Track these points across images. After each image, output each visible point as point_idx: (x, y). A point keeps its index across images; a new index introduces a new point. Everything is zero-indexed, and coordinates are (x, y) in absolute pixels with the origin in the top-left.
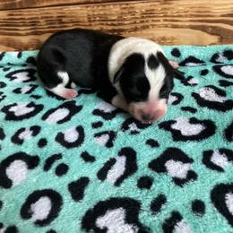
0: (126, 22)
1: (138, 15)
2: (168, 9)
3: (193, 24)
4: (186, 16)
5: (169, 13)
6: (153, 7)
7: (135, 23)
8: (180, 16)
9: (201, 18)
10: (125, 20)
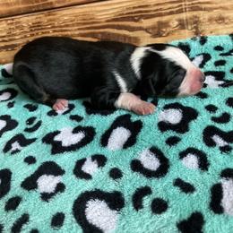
0: (17, 37)
1: (26, 29)
2: (54, 20)
3: (82, 32)
4: (73, 25)
5: (56, 24)
6: (38, 20)
7: (26, 37)
8: (67, 26)
9: (88, 26)
10: (15, 35)
